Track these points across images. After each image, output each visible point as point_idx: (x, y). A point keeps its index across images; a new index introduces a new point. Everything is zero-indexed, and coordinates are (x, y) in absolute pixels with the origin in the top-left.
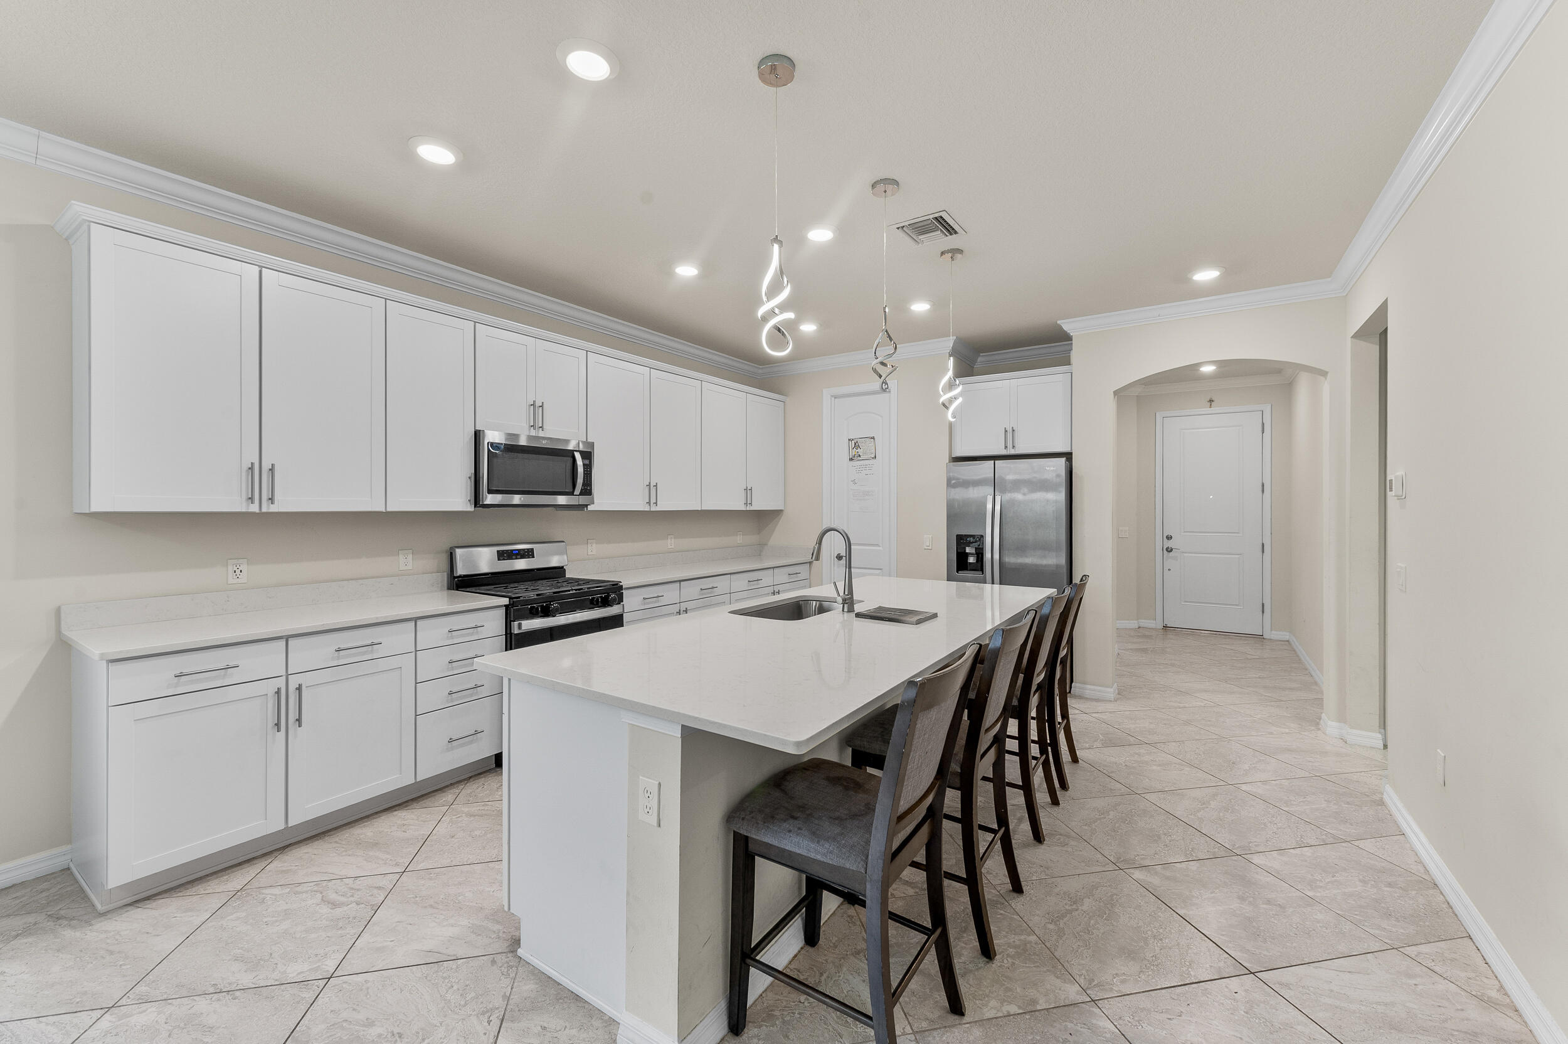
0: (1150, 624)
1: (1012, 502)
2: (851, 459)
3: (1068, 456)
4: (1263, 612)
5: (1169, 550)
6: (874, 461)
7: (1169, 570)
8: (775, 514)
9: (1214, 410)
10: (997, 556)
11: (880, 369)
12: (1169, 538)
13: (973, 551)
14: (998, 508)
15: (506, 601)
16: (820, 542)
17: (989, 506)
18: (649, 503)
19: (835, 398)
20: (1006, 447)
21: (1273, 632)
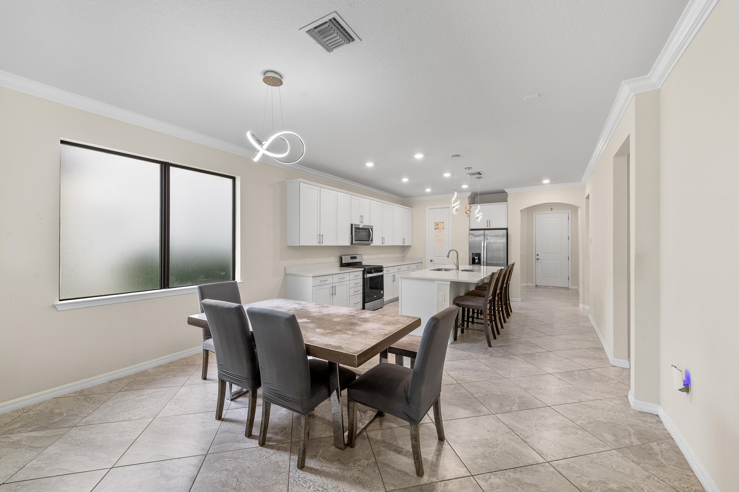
0: (531, 284)
1: (490, 243)
2: (435, 229)
3: (507, 229)
4: (569, 280)
5: (538, 259)
6: (443, 230)
7: (538, 266)
8: (409, 247)
9: (552, 212)
10: (485, 260)
11: (467, 212)
12: (538, 255)
13: (477, 258)
14: (485, 245)
15: (363, 269)
16: (449, 253)
17: (483, 244)
18: (383, 243)
19: (430, 209)
20: (487, 226)
21: (572, 286)
